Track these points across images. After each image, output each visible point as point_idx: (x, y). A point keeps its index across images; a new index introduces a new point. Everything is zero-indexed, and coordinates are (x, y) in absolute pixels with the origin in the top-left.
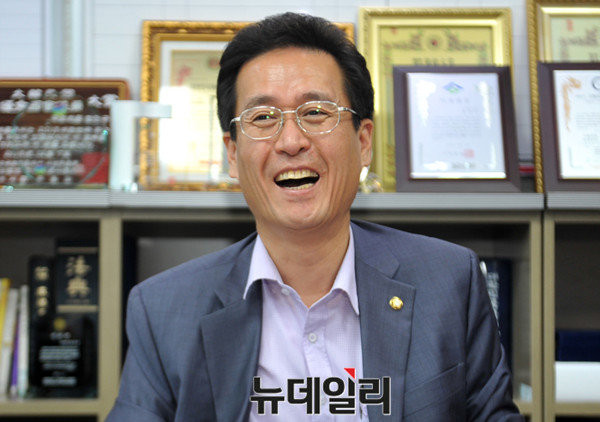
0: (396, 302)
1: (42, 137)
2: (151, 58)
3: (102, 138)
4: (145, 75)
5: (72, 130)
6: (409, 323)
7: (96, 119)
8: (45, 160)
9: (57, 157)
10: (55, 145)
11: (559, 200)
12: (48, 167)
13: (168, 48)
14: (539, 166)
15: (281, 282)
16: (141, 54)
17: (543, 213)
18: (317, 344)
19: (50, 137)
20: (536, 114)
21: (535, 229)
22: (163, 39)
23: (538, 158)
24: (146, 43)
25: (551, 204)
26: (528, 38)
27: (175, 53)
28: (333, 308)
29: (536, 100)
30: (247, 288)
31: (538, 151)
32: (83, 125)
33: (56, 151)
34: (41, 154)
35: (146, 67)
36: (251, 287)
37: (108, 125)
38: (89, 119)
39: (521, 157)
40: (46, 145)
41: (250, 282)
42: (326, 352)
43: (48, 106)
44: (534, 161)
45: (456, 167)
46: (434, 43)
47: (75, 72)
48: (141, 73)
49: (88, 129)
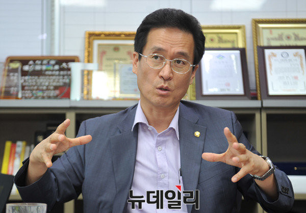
0: (197, 134)
1: (41, 80)
2: (89, 47)
3: (67, 81)
4: (86, 54)
5: (54, 77)
6: (203, 142)
7: (65, 73)
8: (42, 90)
9: (47, 89)
10: (47, 84)
11: (268, 103)
12: (44, 93)
13: (96, 43)
14: (259, 91)
15: (148, 125)
16: (85, 45)
17: (261, 109)
18: (162, 151)
19: (45, 80)
20: (257, 69)
21: (257, 116)
22: (94, 39)
23: (258, 88)
24: (87, 40)
25: (265, 105)
26: (253, 37)
27: (99, 45)
28: (168, 136)
29: (257, 63)
30: (133, 126)
31: (258, 85)
32: (59, 75)
33: (47, 87)
34: (41, 88)
35: (87, 50)
36: (135, 126)
37: (70, 75)
38: (62, 73)
39: (251, 89)
40: (43, 84)
41: (135, 124)
42: (166, 155)
43: (44, 68)
44: (256, 90)
45: (222, 90)
46: (212, 40)
47: (56, 53)
48: (84, 53)
49: (61, 77)
